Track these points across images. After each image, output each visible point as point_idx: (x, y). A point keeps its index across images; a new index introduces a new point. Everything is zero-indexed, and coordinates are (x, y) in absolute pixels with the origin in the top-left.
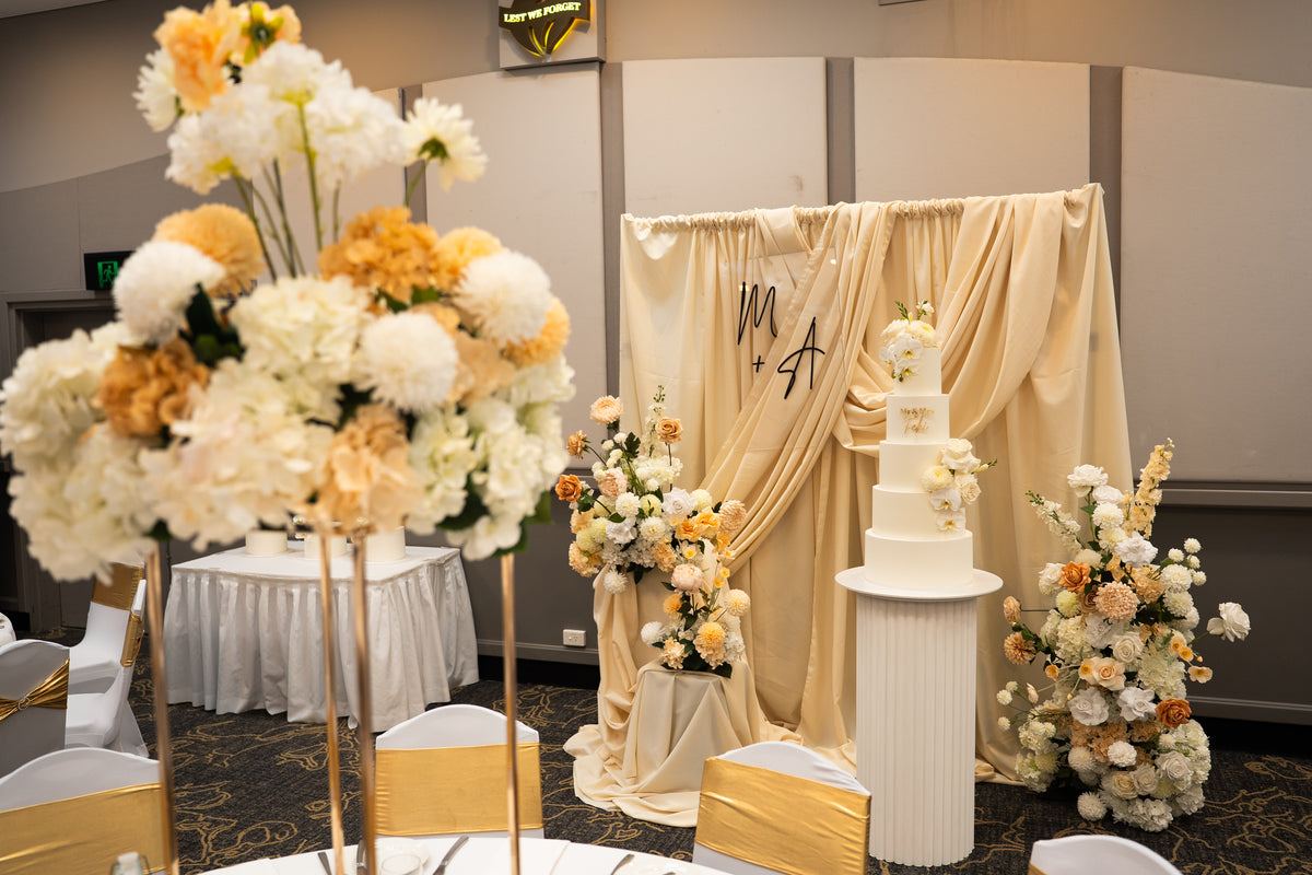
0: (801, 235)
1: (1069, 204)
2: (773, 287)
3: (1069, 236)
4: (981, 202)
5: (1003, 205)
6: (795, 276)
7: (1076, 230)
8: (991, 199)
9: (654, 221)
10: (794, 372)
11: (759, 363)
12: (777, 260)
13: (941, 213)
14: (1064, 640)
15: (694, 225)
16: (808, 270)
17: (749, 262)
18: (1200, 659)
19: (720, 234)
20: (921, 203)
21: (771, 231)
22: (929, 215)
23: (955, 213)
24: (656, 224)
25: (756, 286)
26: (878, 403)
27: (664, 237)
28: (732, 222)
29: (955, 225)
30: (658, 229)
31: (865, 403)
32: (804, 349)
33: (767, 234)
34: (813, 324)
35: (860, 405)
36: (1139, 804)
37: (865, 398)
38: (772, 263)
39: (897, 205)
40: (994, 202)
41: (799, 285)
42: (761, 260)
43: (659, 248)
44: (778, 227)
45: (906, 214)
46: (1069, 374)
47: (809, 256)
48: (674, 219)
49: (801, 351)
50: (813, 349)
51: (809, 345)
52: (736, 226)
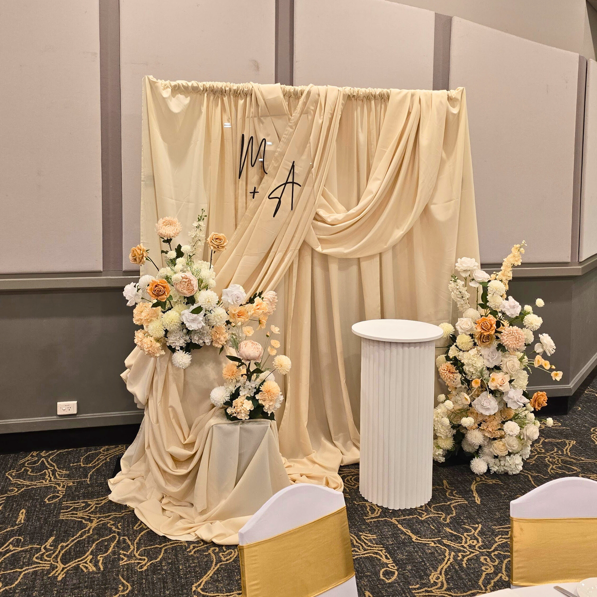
0: (285, 104)
1: (449, 99)
2: (264, 139)
3: (451, 117)
4: (399, 93)
5: (413, 95)
6: (280, 131)
7: (454, 114)
8: (405, 91)
9: (173, 83)
10: (280, 199)
11: (254, 192)
12: (268, 121)
13: (375, 97)
14: (468, 365)
15: (205, 90)
16: (289, 129)
17: (247, 120)
18: (554, 367)
19: (226, 99)
20: (363, 90)
21: (264, 99)
22: (368, 98)
23: (384, 98)
24: (175, 86)
25: (252, 137)
26: (338, 220)
27: (181, 97)
28: (235, 91)
29: (383, 106)
30: (176, 90)
31: (329, 220)
32: (287, 183)
33: (261, 102)
34: (293, 166)
35: (324, 221)
36: (508, 458)
37: (329, 217)
38: (263, 123)
39: (348, 90)
40: (408, 93)
41: (282, 139)
42: (256, 119)
43: (178, 104)
44: (270, 97)
45: (354, 96)
46: (453, 202)
47: (289, 119)
48: (190, 84)
49: (285, 184)
50: (293, 183)
51: (290, 180)
52: (237, 94)
